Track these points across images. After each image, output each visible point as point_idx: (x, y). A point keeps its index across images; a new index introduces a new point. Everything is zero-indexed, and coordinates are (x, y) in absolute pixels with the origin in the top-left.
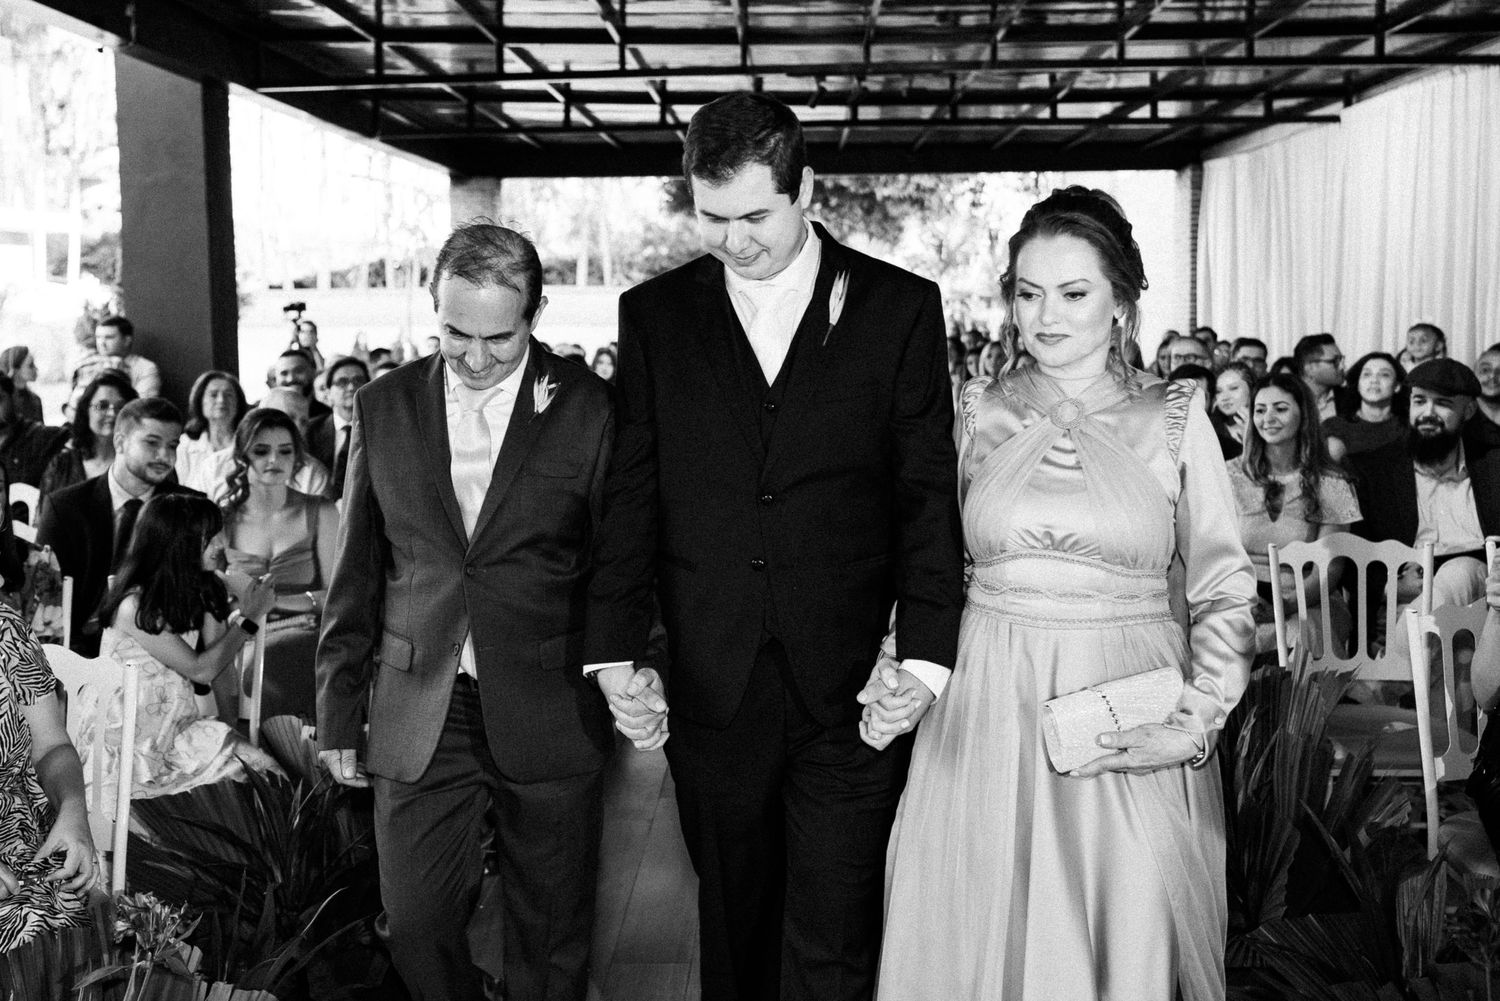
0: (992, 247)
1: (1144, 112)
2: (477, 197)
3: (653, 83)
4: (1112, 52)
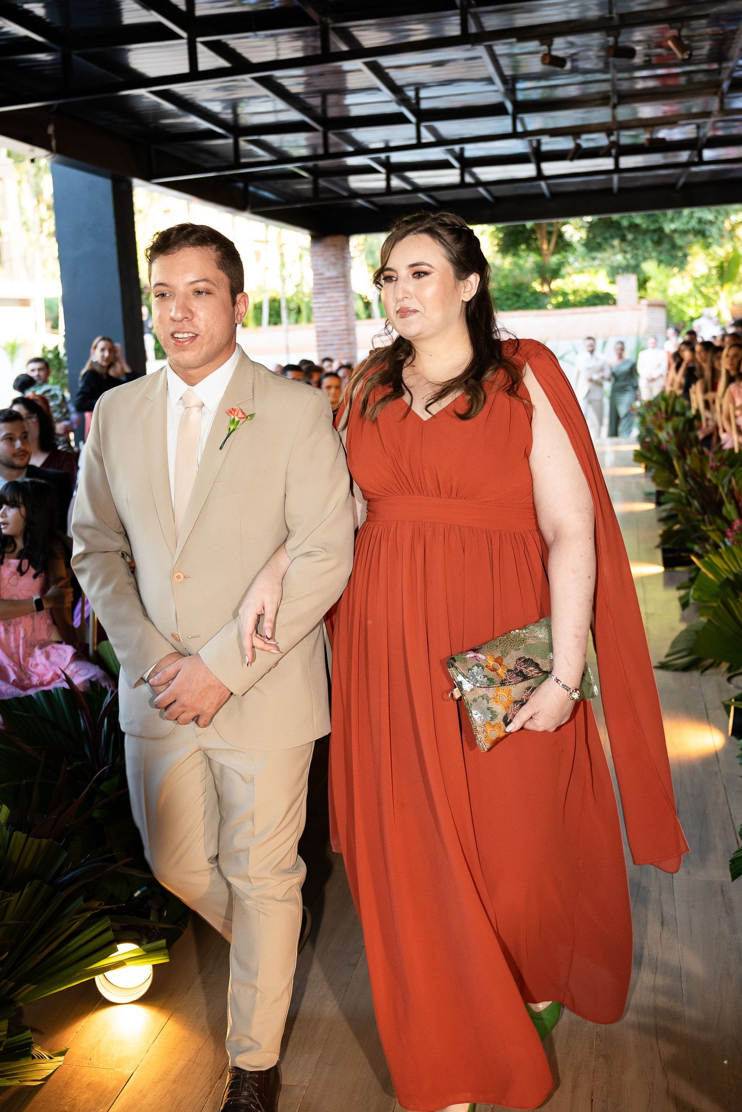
2: (332, 251)
3: (451, 152)
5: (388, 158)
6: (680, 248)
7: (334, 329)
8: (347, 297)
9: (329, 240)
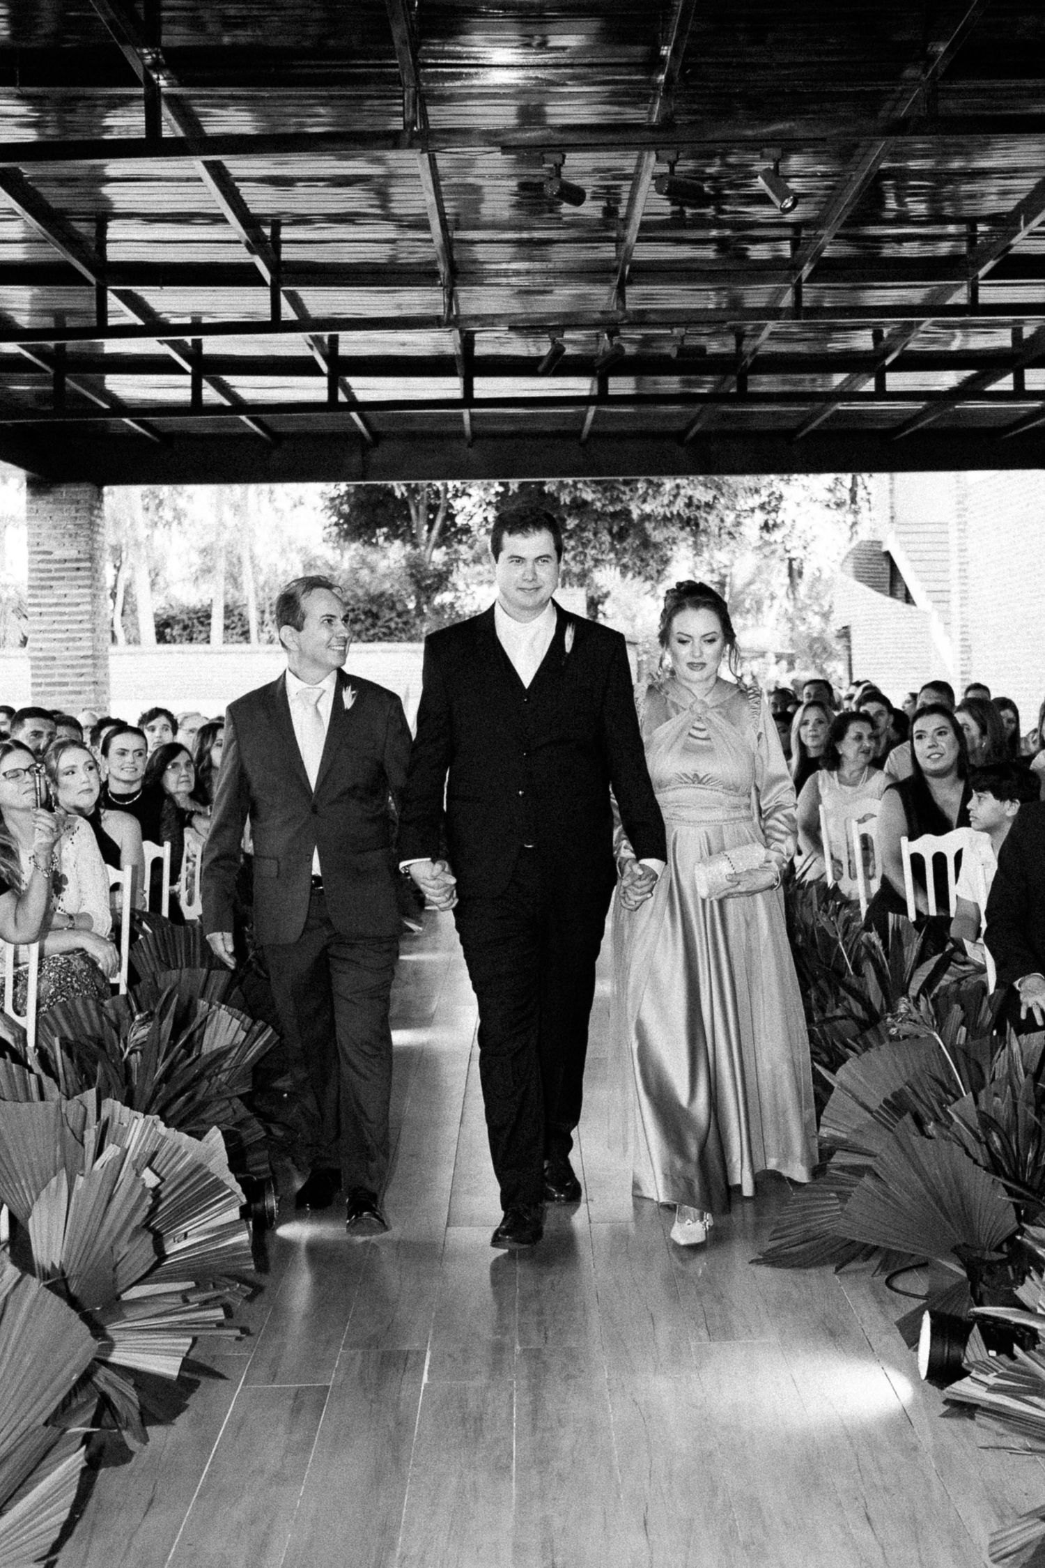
0: (793, 585)
1: (1006, 383)
2: (69, 511)
3: (317, 341)
4: (960, 297)
5: (198, 345)
6: (656, 546)
7: (67, 653)
8: (94, 596)
9: (64, 491)
